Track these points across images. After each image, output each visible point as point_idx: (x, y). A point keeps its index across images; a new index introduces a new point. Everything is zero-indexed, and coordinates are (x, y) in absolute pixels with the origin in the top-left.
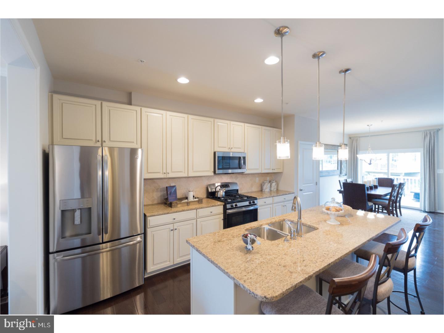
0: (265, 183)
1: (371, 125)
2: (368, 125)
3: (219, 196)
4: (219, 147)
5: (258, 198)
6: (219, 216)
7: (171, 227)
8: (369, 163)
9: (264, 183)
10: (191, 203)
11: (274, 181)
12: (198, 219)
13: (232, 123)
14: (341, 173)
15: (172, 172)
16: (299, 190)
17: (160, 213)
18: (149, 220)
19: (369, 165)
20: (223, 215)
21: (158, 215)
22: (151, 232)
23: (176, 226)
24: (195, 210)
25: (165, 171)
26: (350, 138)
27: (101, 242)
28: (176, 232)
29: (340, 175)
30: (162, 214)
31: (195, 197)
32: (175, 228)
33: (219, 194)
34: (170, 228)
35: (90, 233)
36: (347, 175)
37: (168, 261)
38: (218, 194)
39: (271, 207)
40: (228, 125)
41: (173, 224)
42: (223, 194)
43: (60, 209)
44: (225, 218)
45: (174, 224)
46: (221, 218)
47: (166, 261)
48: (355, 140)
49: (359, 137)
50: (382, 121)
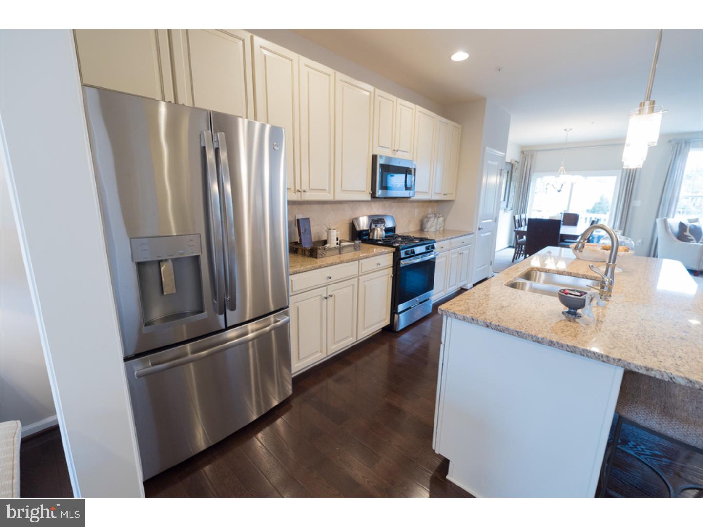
0: (430, 218)
1: (571, 129)
2: (566, 130)
3: (375, 238)
4: (379, 146)
5: (436, 240)
6: (386, 270)
7: (323, 292)
8: (559, 190)
9: (426, 217)
10: (345, 250)
11: (441, 215)
12: (360, 278)
13: (401, 101)
14: (507, 206)
15: (310, 190)
16: (478, 229)
17: (308, 267)
18: (292, 281)
19: (558, 192)
20: (392, 268)
21: (305, 271)
22: (295, 303)
23: (331, 290)
24: (357, 262)
25: (298, 188)
26: (523, 152)
27: (223, 327)
28: (330, 300)
29: (505, 210)
30: (311, 270)
31: (339, 239)
32: (330, 293)
33: (376, 233)
34: (321, 295)
35: (202, 311)
36: (513, 209)
37: (319, 351)
38: (374, 233)
39: (446, 256)
40: (393, 104)
41: (325, 287)
42: (382, 235)
43: (133, 260)
44: (395, 273)
45: (328, 287)
46: (389, 274)
47: (317, 352)
48: (529, 156)
49: (537, 151)
50: (593, 123)
